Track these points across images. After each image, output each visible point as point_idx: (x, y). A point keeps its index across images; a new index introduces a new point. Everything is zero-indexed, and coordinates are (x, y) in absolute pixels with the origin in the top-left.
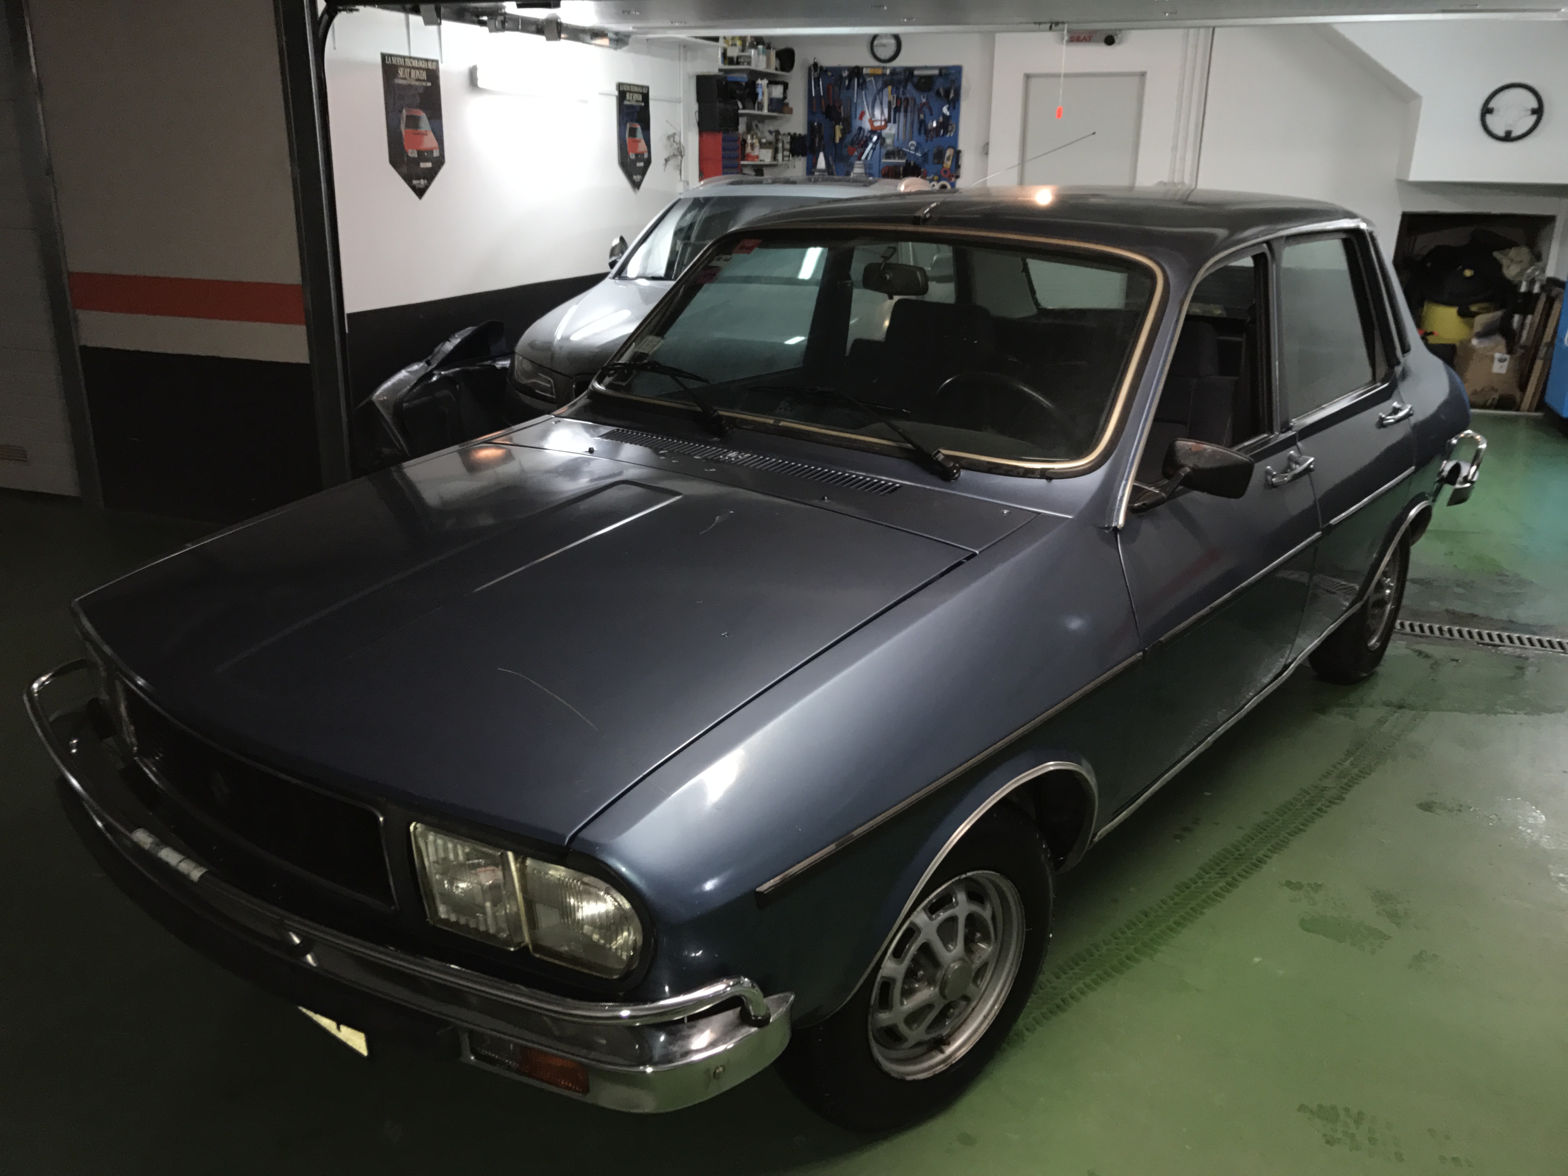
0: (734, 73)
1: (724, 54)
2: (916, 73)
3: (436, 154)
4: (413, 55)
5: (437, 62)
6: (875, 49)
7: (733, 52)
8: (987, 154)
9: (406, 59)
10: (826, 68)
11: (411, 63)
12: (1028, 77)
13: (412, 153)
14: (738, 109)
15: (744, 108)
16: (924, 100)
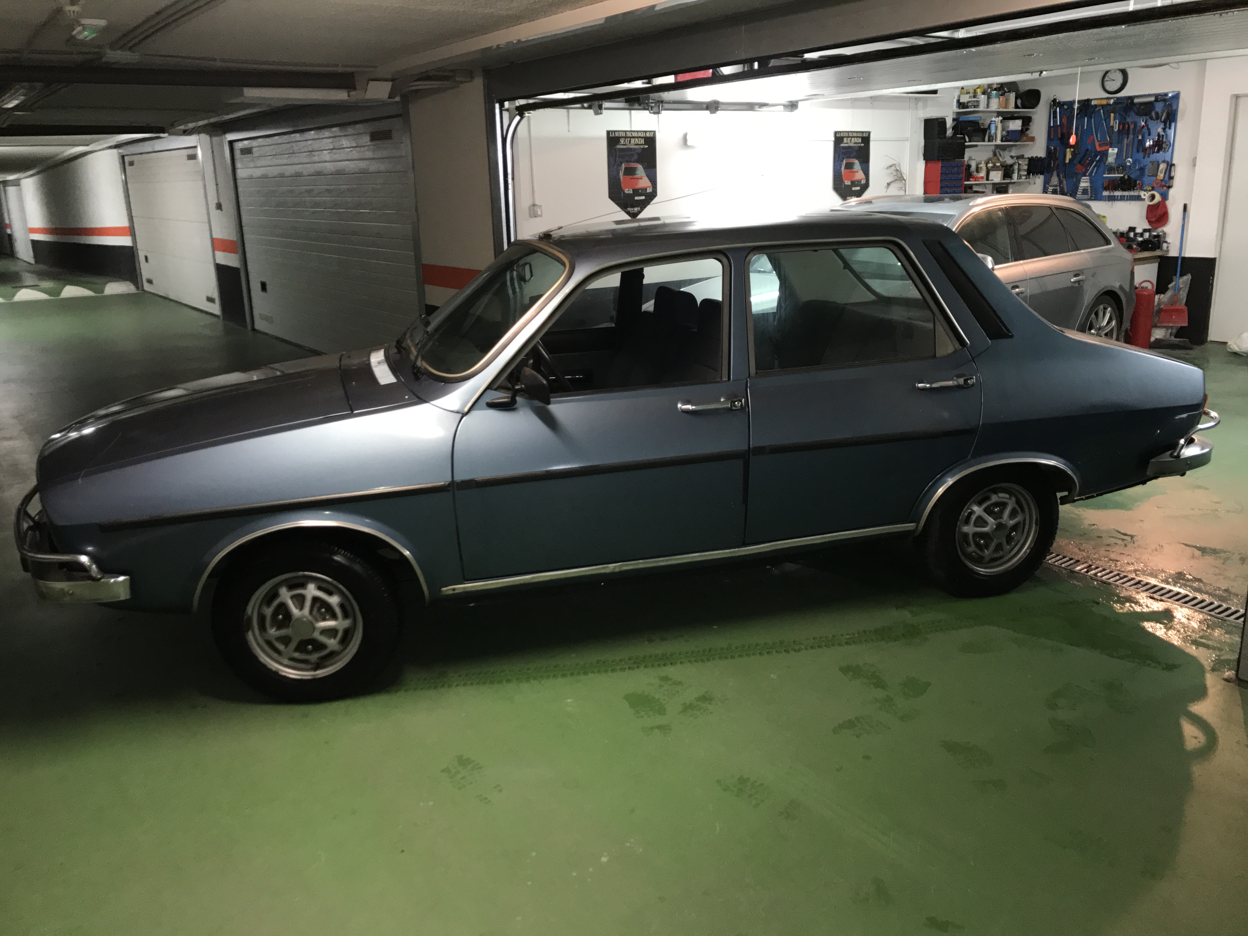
0: (971, 114)
1: (958, 101)
2: (1136, 101)
3: (649, 190)
4: (633, 129)
5: (654, 132)
6: (1106, 83)
7: (965, 99)
8: (1194, 165)
9: (627, 133)
10: (1063, 102)
11: (632, 134)
12: (1237, 97)
13: (628, 191)
14: (966, 142)
15: (970, 141)
16: (1143, 124)
